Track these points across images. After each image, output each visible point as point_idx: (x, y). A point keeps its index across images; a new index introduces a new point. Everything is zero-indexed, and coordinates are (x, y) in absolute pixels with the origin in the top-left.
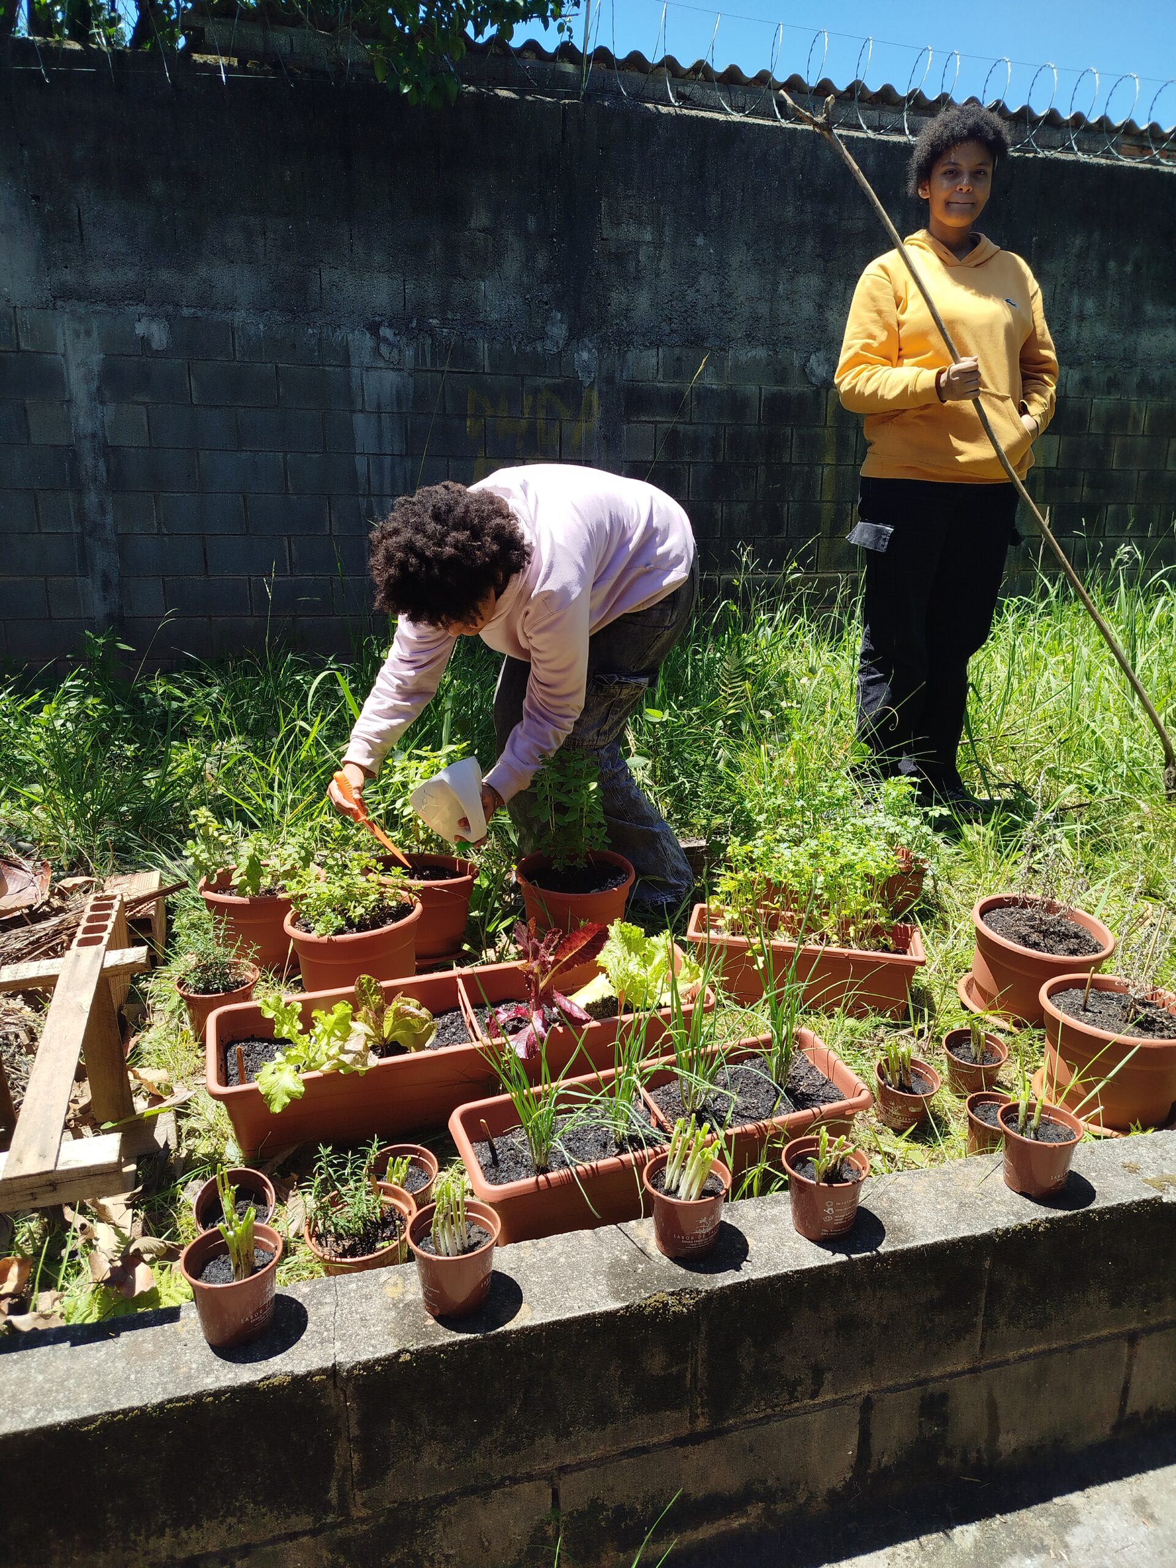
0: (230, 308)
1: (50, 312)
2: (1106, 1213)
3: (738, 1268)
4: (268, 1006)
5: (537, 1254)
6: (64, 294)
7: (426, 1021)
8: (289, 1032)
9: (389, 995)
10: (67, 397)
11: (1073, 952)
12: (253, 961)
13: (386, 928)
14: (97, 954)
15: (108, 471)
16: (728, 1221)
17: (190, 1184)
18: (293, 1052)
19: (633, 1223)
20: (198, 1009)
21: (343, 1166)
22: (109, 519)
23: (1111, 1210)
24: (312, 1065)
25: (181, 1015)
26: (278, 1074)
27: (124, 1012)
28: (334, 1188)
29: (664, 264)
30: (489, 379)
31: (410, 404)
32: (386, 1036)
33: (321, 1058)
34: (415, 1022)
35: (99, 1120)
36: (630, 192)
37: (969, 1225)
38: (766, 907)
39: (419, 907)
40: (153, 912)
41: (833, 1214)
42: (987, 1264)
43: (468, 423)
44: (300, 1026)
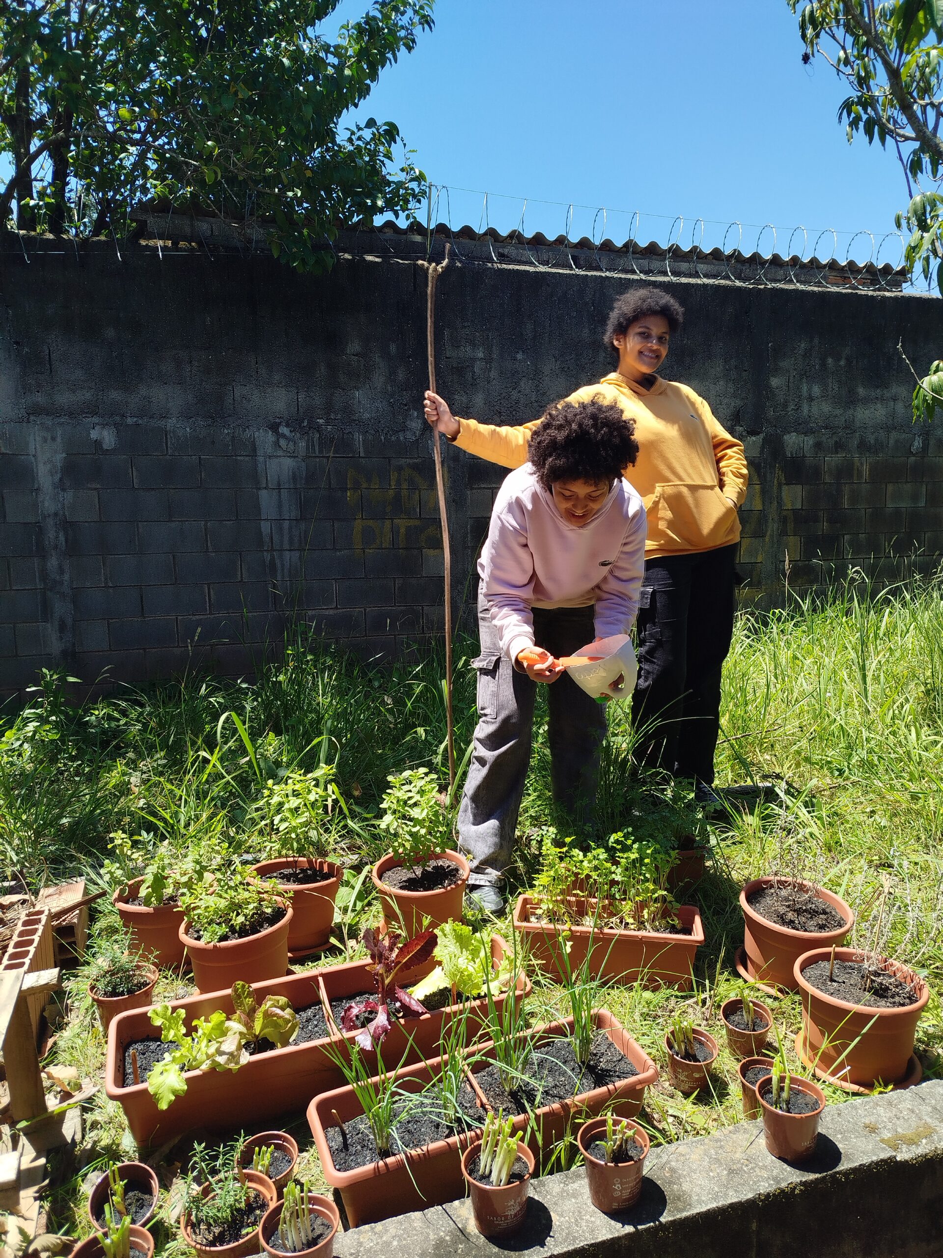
0: (164, 417)
1: (25, 424)
2: (850, 1174)
3: (543, 1245)
4: (157, 1014)
5: (374, 1238)
6: (36, 411)
7: (289, 1021)
8: (175, 1035)
9: (261, 995)
10: (36, 486)
11: (822, 927)
12: (154, 964)
13: (264, 933)
14: (17, 977)
15: (66, 542)
16: (536, 1198)
17: (89, 1176)
18: (177, 1054)
19: (456, 1203)
20: (107, 1010)
21: (215, 1158)
22: (66, 577)
23: (854, 1170)
24: (194, 1063)
25: (94, 1012)
26: (165, 1074)
27: (46, 1014)
28: (207, 1180)
29: (493, 374)
30: (363, 461)
31: (303, 482)
32: (257, 1033)
33: (201, 1057)
34: (280, 1021)
35: (16, 1119)
36: (466, 324)
37: (736, 1191)
38: (575, 895)
39: (290, 912)
40: (75, 921)
41: (622, 1189)
42: (754, 1226)
43: (348, 494)
44: (183, 1030)
